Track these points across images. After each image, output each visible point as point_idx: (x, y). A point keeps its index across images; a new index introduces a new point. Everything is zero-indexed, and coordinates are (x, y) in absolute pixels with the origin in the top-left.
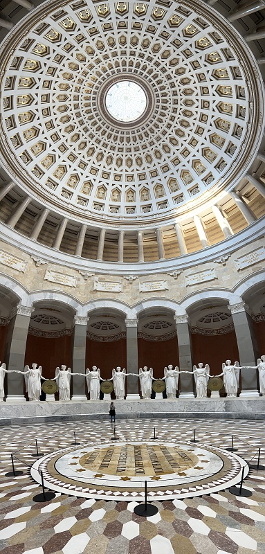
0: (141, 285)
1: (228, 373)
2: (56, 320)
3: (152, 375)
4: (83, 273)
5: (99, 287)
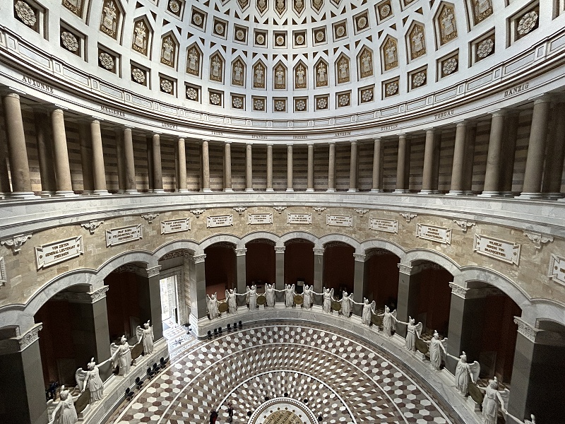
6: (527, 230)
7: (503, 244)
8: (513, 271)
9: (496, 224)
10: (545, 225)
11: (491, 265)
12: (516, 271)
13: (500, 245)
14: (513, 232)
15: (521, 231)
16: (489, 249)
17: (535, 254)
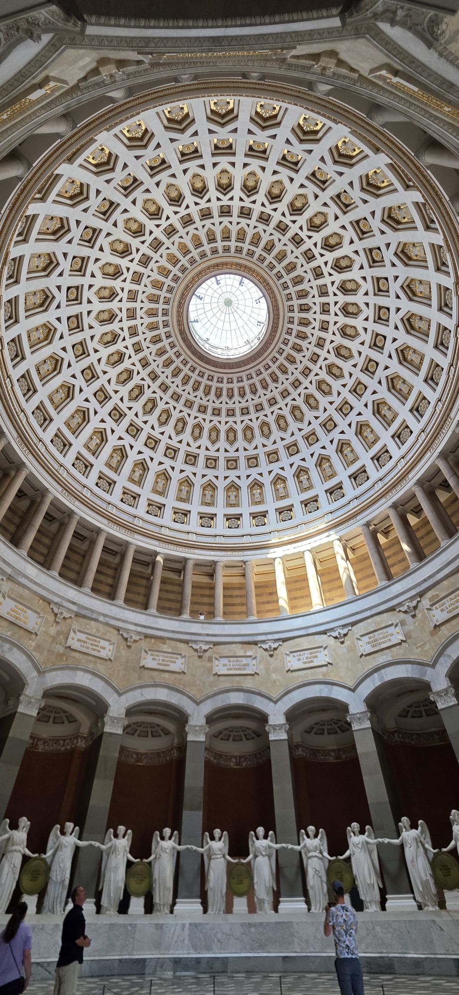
0: (217, 662)
1: (357, 851)
2: (64, 715)
3: (226, 851)
4: (125, 635)
5: (149, 661)
6: (56, 604)
7: (28, 611)
8: (31, 642)
9: (29, 589)
10: (74, 603)
11: (9, 633)
12: (34, 641)
13: (25, 612)
14: (41, 601)
15: (49, 602)
16: (12, 613)
17: (52, 626)
